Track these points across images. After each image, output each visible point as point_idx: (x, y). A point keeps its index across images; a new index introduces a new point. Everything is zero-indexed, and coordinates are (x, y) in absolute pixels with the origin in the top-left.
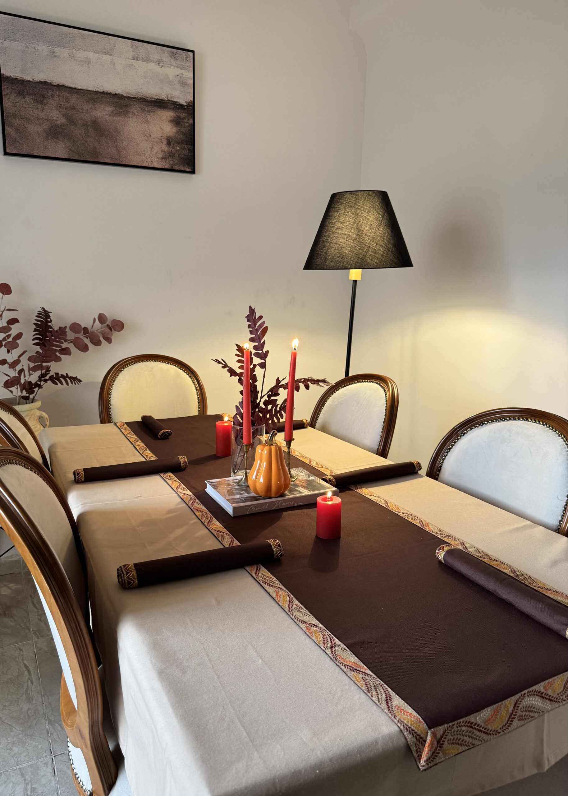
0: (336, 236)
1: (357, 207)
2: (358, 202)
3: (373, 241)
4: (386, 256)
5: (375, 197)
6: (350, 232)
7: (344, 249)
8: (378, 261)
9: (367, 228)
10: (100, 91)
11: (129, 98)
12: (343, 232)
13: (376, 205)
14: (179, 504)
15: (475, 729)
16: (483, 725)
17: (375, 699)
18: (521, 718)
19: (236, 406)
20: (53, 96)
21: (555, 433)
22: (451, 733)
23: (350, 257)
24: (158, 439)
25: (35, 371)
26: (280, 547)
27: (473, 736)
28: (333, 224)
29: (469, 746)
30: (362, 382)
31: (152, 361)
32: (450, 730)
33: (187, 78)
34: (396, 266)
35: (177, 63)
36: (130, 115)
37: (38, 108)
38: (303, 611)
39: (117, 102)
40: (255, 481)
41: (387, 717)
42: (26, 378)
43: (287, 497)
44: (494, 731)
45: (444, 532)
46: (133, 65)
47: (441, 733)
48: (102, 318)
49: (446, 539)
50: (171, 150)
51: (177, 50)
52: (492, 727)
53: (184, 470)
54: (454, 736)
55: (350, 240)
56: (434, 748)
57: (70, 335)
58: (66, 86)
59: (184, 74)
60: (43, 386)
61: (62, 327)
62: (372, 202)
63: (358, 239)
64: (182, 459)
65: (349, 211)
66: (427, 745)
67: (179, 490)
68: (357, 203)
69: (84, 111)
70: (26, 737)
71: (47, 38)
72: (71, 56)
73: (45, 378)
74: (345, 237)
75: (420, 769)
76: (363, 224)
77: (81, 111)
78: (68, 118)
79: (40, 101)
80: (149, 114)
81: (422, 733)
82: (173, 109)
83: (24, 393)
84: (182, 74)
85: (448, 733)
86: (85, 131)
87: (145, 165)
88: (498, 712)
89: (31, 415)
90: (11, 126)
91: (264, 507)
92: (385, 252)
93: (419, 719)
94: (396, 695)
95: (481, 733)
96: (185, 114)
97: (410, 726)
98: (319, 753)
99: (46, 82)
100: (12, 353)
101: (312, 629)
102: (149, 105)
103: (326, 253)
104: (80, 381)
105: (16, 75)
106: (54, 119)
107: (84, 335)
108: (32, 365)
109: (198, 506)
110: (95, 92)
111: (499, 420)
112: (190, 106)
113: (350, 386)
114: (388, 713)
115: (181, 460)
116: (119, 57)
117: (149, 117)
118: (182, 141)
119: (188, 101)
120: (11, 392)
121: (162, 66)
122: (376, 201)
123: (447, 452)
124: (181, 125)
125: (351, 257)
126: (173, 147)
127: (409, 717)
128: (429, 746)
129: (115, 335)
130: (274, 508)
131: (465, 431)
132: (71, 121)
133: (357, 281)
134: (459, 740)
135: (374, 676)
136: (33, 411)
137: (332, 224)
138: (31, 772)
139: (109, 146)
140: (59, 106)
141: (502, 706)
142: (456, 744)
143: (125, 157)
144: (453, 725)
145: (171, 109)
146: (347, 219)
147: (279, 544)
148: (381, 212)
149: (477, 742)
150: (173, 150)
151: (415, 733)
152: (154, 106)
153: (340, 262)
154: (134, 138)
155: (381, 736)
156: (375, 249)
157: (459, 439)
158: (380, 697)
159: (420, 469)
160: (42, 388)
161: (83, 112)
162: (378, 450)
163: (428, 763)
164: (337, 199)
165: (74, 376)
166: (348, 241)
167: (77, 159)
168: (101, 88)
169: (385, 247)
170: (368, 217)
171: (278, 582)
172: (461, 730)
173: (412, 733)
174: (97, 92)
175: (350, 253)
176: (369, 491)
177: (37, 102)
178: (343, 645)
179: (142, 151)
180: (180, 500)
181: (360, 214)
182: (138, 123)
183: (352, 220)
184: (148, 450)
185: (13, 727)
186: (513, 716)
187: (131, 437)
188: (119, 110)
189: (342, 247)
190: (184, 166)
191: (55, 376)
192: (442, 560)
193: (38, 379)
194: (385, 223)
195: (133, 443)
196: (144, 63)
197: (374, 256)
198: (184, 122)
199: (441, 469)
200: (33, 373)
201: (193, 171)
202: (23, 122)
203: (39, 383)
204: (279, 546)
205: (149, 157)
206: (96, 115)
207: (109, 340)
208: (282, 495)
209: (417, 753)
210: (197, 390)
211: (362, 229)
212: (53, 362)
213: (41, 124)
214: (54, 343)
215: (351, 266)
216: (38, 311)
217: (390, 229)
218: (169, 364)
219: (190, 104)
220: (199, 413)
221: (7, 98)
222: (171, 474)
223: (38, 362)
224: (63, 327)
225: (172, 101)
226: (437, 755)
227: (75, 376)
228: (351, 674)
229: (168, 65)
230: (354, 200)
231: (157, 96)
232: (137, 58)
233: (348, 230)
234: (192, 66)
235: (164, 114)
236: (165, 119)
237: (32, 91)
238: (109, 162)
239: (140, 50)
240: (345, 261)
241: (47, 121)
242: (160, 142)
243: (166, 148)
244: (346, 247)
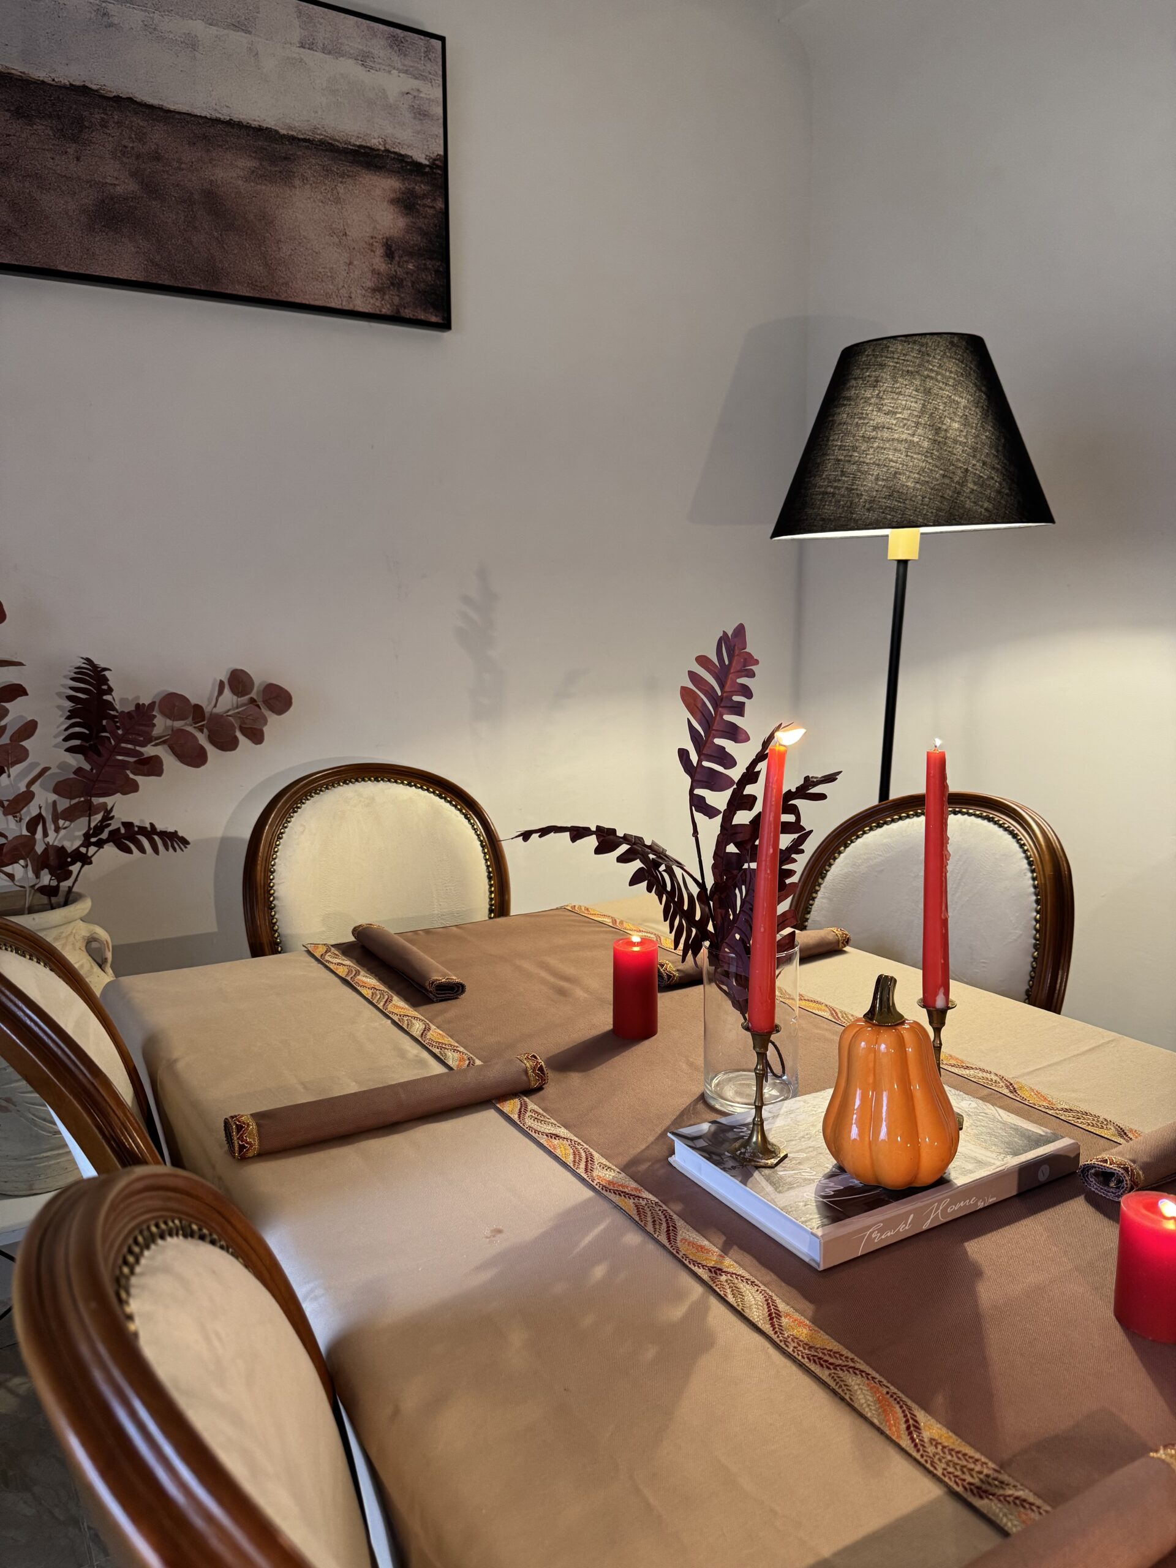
0: (875, 445)
1: (926, 373)
2: (928, 361)
3: (974, 457)
5: (960, 348)
6: (913, 435)
7: (903, 478)
8: (991, 506)
9: (956, 425)
10: (222, 117)
11: (292, 139)
12: (896, 436)
20: (104, 124)
23: (916, 499)
25: (71, 821)
28: (864, 419)
31: (370, 780)
33: (429, 99)
35: (406, 63)
36: (297, 182)
37: (66, 152)
39: (266, 149)
42: (50, 839)
46: (301, 61)
48: (238, 681)
51: (405, 32)
55: (915, 453)
57: (161, 724)
58: (138, 100)
59: (421, 90)
60: (93, 859)
61: (143, 704)
63: (938, 451)
65: (905, 383)
69: (183, 166)
72: (150, 28)
73: (101, 837)
74: (901, 447)
76: (946, 413)
77: (175, 165)
78: (143, 179)
79: (72, 134)
80: (341, 182)
82: (399, 172)
83: (46, 879)
84: (418, 90)
86: (186, 217)
87: (333, 305)
89: (67, 937)
96: (424, 185)
99: (85, 87)
100: (9, 776)
102: (340, 160)
103: (848, 490)
104: (185, 842)
105: (9, 65)
106: (108, 181)
107: (196, 723)
108: (64, 804)
110: (211, 119)
112: (436, 168)
116: (267, 39)
117: (341, 189)
118: (419, 250)
119: (433, 156)
120: (11, 877)
121: (372, 68)
124: (418, 211)
125: (923, 497)
126: (399, 263)
129: (274, 725)
132: (151, 188)
133: (910, 565)
136: (72, 924)
137: (858, 419)
139: (247, 255)
140: (121, 151)
143: (286, 284)
145: (394, 172)
146: (903, 403)
150: (400, 272)
152: (353, 162)
153: (892, 509)
154: (305, 238)
156: (981, 477)
160: (91, 863)
161: (180, 169)
164: (868, 356)
165: (171, 830)
166: (912, 458)
167: (167, 283)
168: (225, 111)
170: (956, 398)
174: (216, 121)
175: (918, 486)
177: (64, 136)
179: (327, 270)
181: (934, 391)
182: (314, 201)
183: (918, 406)
188: (269, 168)
189: (896, 473)
190: (425, 310)
191: (123, 831)
193: (81, 839)
196: (327, 56)
197: (981, 493)
198: (425, 206)
200: (67, 823)
201: (445, 323)
203: (83, 850)
205: (343, 286)
206: (212, 178)
207: (257, 737)
208: (941, 1180)
210: (483, 846)
211: (944, 427)
212: (118, 795)
213: (74, 193)
214: (123, 745)
215: (924, 519)
216: (76, 665)
218: (411, 786)
219: (437, 162)
223: (80, 797)
224: (147, 703)
225: (394, 154)
227: (173, 831)
229: (384, 67)
230: (916, 357)
231: (360, 140)
232: (313, 44)
233: (907, 429)
234: (440, 73)
235: (378, 184)
236: (379, 196)
237: (50, 110)
238: (247, 294)
239: (319, 26)
240: (908, 507)
241: (90, 186)
242: (369, 251)
243: (384, 265)
244: (907, 473)
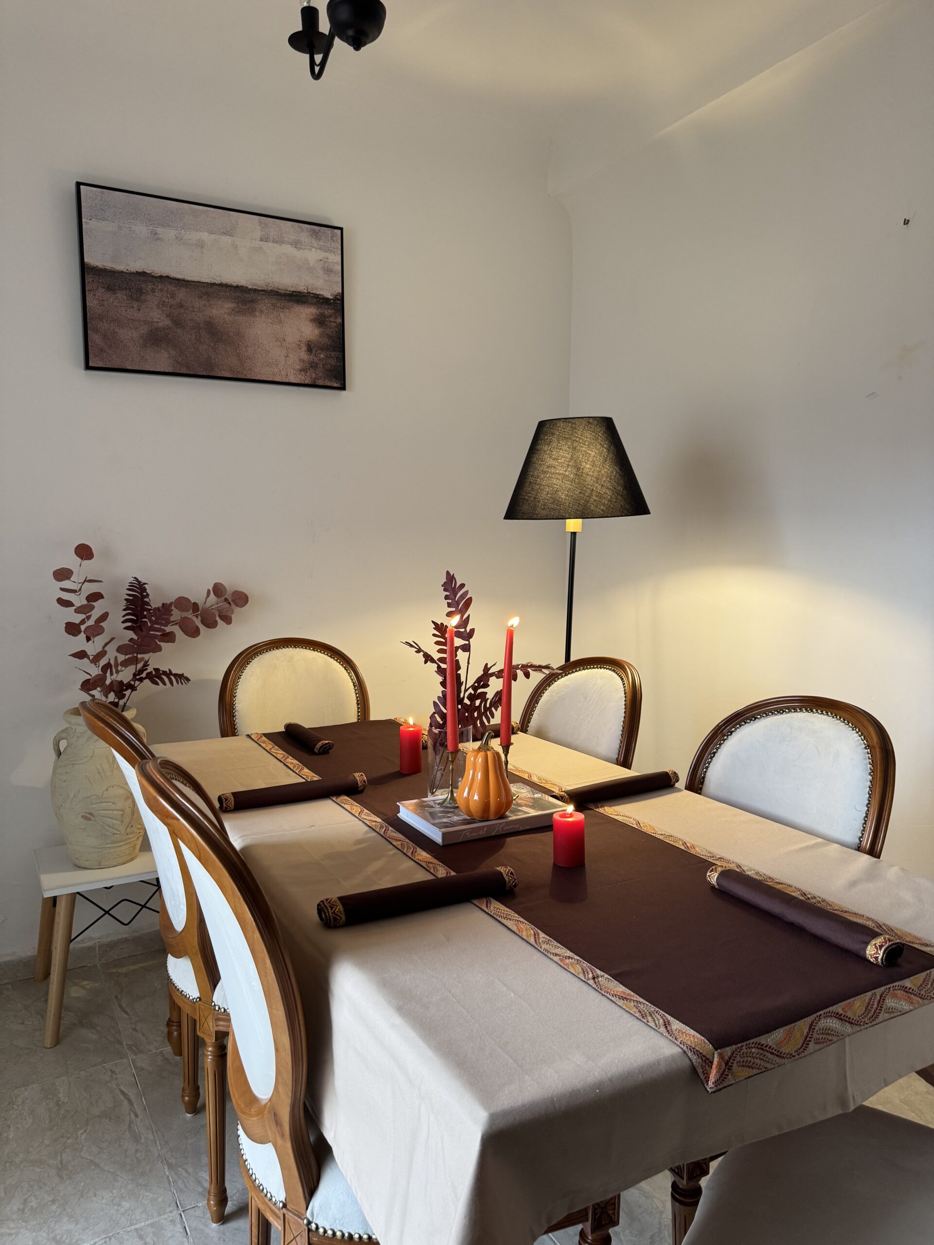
0: (548, 476)
1: (574, 438)
2: (576, 432)
3: (597, 482)
4: (615, 502)
5: (597, 425)
6: (566, 471)
7: (560, 493)
8: (605, 509)
9: (588, 466)
10: (217, 282)
11: (255, 291)
12: (558, 471)
13: (599, 436)
14: (367, 833)
15: (767, 1051)
16: (775, 1047)
17: (652, 1024)
18: (818, 1041)
19: (434, 702)
20: (153, 291)
21: (848, 726)
22: (740, 1055)
23: (567, 504)
24: (315, 754)
25: (126, 667)
26: (513, 875)
27: (765, 1058)
28: (543, 461)
29: (761, 1069)
30: (590, 668)
31: (291, 647)
32: (739, 1052)
33: (333, 263)
34: (629, 514)
35: (320, 244)
36: (257, 314)
37: (133, 307)
38: (552, 944)
39: (240, 297)
40: (467, 800)
41: (667, 1041)
42: (115, 677)
43: (510, 819)
44: (788, 1054)
45: (714, 854)
46: (261, 248)
47: (729, 1054)
48: (218, 589)
49: (718, 862)
50: (313, 359)
51: (320, 228)
52: (785, 1050)
53: (361, 792)
54: (743, 1058)
55: (567, 481)
56: (722, 1069)
57: (176, 615)
58: (171, 276)
59: (329, 257)
60: (137, 688)
61: (167, 604)
62: (594, 432)
63: (578, 480)
64: (359, 777)
65: (563, 443)
66: (714, 1066)
67: (363, 816)
68: (574, 434)
69: (195, 309)
70: (139, 1188)
71: (147, 216)
72: (179, 239)
73: (141, 676)
74: (560, 477)
75: (708, 1092)
76: (583, 460)
77: (191, 309)
78: (173, 318)
79: (136, 297)
80: (282, 312)
81: (708, 1054)
82: (315, 304)
84: (327, 258)
85: (737, 1054)
86: (196, 336)
87: (277, 380)
88: (792, 1034)
90: (96, 331)
91: (481, 832)
92: (613, 496)
93: (704, 1040)
94: (675, 1020)
95: (773, 1055)
96: (330, 310)
97: (693, 1047)
98: (596, 1073)
99: (143, 272)
100: (94, 642)
101: (567, 961)
102: (282, 300)
103: (535, 498)
104: (188, 680)
105: (105, 264)
106: (155, 320)
107: (194, 613)
108: (121, 658)
109: (394, 834)
110: (211, 283)
111: (776, 713)
112: (337, 300)
113: (573, 674)
114: (669, 1036)
115: (358, 779)
116: (242, 239)
117: (282, 315)
118: (327, 346)
119: (335, 294)
121: (300, 248)
122: (599, 430)
123: (711, 758)
124: (326, 325)
125: (570, 503)
126: (315, 354)
127: (692, 1039)
128: (716, 1067)
129: (238, 613)
130: (493, 834)
131: (733, 729)
132: (178, 323)
133: (577, 533)
134: (750, 1062)
135: (647, 1003)
137: (541, 461)
138: (153, 1232)
139: (229, 355)
140: (162, 304)
141: (795, 1028)
142: (747, 1067)
143: (250, 369)
144: (741, 1047)
145: (311, 304)
146: (562, 454)
147: (512, 872)
148: (606, 444)
149: (769, 1066)
150: (316, 359)
151: (701, 1053)
152: (289, 301)
153: (554, 509)
154: (261, 343)
155: (663, 1057)
156: (601, 493)
157: (726, 739)
158: (657, 1022)
159: (677, 781)
160: (136, 690)
161: (193, 311)
162: (617, 760)
163: (716, 1084)
164: (547, 428)
165: (179, 672)
166: (565, 483)
167: (185, 372)
168: (218, 278)
169: (613, 490)
170: (589, 452)
171: (516, 915)
172: (751, 1052)
173: (697, 1054)
174: (213, 284)
175: (567, 498)
176: (614, 810)
177: (132, 298)
178: (606, 976)
179: (274, 361)
180: (367, 828)
181: (578, 448)
182: (267, 323)
183: (569, 456)
184: (305, 768)
185: (118, 1175)
186: (808, 1039)
187: (277, 753)
188: (242, 307)
189: (556, 490)
190: (330, 380)
191: (154, 673)
192: (716, 884)
193: (131, 677)
194: (612, 459)
195: (282, 760)
196: (275, 244)
197: (600, 501)
198: (330, 322)
199: (704, 780)
200: (123, 668)
201: (343, 386)
202: (112, 325)
203: (132, 683)
204: (512, 873)
205: (283, 369)
206: (211, 315)
207: (228, 620)
208: (502, 817)
209: (704, 1074)
210: (354, 686)
211: (582, 467)
212: (151, 653)
213: (137, 328)
214: (155, 626)
215: (569, 515)
216: (130, 582)
217: (619, 466)
218: (315, 651)
219: (338, 297)
220: (359, 719)
221: (92, 295)
222: (346, 798)
223: (131, 654)
224: (168, 604)
225: (313, 294)
226: (726, 1077)
227: (181, 673)
228: (621, 1002)
229: (307, 247)
230: (570, 430)
231: (293, 288)
232: (267, 238)
233: (563, 468)
234: (340, 247)
235: (303, 311)
236: (303, 318)
237: (126, 285)
238: (229, 376)
239: (270, 228)
240: (562, 508)
241: (145, 324)
242: (298, 349)
243: (306, 356)
244: (562, 491)
